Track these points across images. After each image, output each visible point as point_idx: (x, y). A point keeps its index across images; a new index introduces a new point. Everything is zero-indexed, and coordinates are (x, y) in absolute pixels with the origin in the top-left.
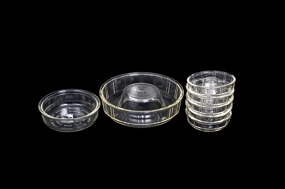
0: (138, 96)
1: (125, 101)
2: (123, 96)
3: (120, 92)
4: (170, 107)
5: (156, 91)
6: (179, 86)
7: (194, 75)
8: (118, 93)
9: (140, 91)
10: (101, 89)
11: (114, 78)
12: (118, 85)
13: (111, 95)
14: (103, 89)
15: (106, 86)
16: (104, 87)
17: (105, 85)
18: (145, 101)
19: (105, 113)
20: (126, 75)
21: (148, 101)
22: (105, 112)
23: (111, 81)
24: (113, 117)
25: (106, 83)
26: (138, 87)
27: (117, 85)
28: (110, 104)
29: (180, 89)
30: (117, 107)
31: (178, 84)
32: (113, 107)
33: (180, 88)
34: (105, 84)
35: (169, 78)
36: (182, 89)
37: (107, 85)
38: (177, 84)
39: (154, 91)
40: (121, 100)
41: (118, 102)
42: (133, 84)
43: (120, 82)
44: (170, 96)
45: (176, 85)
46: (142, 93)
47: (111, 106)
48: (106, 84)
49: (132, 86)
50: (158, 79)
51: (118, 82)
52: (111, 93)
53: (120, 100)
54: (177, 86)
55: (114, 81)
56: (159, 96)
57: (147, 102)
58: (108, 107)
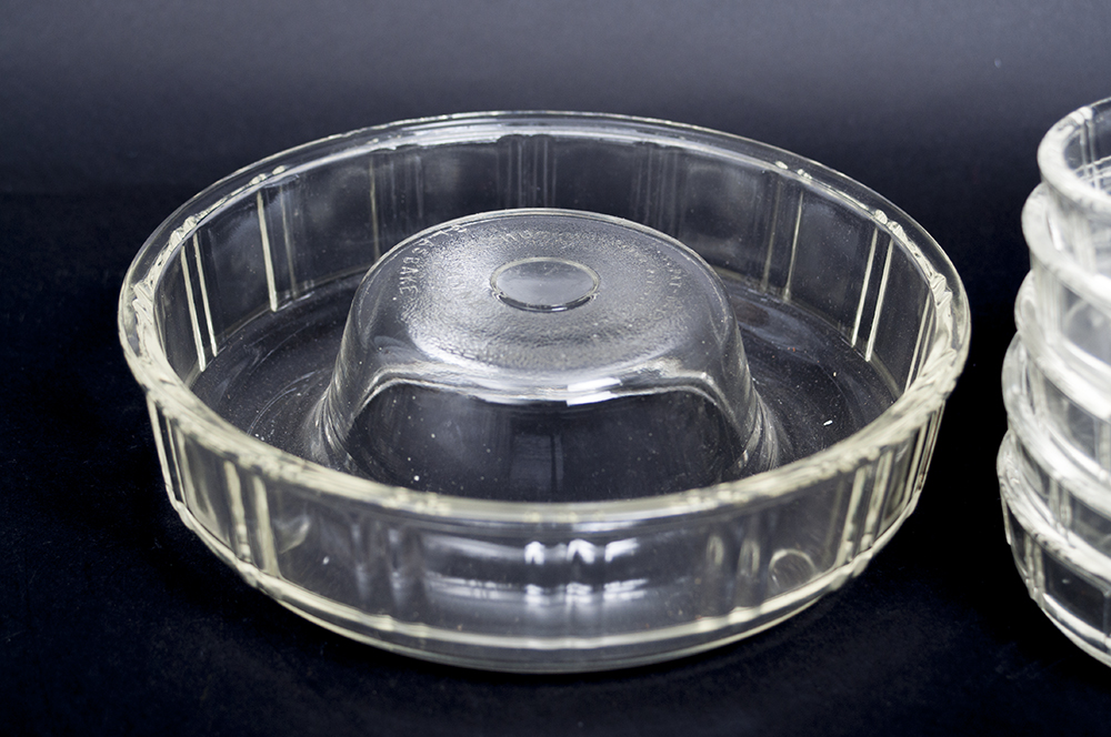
0: (514, 338)
1: (375, 386)
2: (356, 339)
3: (333, 300)
4: (864, 462)
5: (690, 287)
6: (898, 231)
7: (1096, 111)
8: (308, 308)
9: (523, 290)
10: (141, 274)
11: (268, 168)
12: (309, 236)
13: (240, 331)
14: (156, 272)
15: (189, 244)
16: (165, 257)
17: (177, 238)
18: (586, 388)
19: (175, 515)
20: (382, 135)
21: (613, 389)
22: (177, 505)
23: (238, 195)
24: (258, 562)
25: (195, 210)
26: (512, 253)
27: (294, 237)
28: (221, 437)
29: (923, 262)
30: (293, 470)
31: (892, 216)
32: (257, 470)
33: (913, 249)
34: (179, 223)
35: (793, 166)
36: (940, 266)
37: (202, 232)
38: (880, 217)
39: (669, 291)
40: (337, 380)
41: (315, 393)
42: (454, 224)
43: (322, 210)
44: (806, 331)
45: (869, 225)
46: (546, 309)
47: (232, 457)
48: (190, 225)
49: (441, 241)
50: (682, 176)
51: (305, 209)
52: (245, 314)
53: (327, 380)
54: (885, 238)
55: (269, 194)
56: (720, 340)
57: (608, 396)
58: (209, 464)
